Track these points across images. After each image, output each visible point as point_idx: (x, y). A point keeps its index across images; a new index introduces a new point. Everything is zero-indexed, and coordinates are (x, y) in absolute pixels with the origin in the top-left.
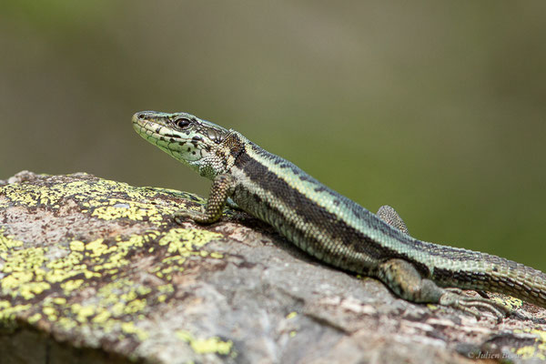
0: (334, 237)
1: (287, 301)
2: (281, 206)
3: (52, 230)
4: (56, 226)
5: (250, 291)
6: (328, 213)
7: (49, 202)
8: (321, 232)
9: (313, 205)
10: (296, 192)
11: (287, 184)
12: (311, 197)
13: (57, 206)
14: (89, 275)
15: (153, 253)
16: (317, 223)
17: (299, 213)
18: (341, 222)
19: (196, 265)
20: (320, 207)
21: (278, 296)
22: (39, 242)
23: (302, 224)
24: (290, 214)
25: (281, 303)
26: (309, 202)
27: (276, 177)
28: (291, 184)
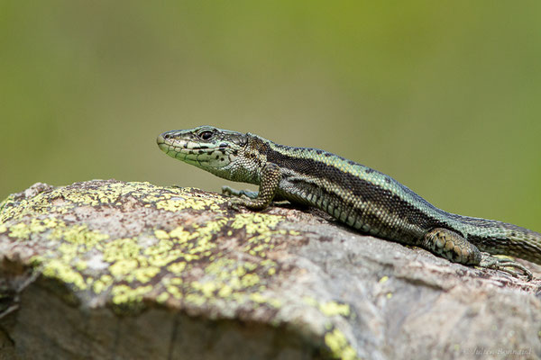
0: (391, 212)
1: (375, 268)
2: (337, 190)
3: (130, 223)
4: (132, 220)
5: (339, 261)
6: (383, 190)
7: (109, 200)
8: (379, 208)
9: (368, 185)
10: (349, 176)
11: (338, 170)
12: (365, 178)
13: (119, 204)
14: (189, 258)
15: (233, 236)
16: (374, 201)
17: (356, 194)
18: (396, 197)
19: (282, 242)
20: (375, 185)
21: (365, 264)
22: (122, 234)
23: (361, 203)
24: (347, 195)
25: (369, 269)
26: (364, 183)
27: (325, 165)
28: (342, 169)
